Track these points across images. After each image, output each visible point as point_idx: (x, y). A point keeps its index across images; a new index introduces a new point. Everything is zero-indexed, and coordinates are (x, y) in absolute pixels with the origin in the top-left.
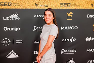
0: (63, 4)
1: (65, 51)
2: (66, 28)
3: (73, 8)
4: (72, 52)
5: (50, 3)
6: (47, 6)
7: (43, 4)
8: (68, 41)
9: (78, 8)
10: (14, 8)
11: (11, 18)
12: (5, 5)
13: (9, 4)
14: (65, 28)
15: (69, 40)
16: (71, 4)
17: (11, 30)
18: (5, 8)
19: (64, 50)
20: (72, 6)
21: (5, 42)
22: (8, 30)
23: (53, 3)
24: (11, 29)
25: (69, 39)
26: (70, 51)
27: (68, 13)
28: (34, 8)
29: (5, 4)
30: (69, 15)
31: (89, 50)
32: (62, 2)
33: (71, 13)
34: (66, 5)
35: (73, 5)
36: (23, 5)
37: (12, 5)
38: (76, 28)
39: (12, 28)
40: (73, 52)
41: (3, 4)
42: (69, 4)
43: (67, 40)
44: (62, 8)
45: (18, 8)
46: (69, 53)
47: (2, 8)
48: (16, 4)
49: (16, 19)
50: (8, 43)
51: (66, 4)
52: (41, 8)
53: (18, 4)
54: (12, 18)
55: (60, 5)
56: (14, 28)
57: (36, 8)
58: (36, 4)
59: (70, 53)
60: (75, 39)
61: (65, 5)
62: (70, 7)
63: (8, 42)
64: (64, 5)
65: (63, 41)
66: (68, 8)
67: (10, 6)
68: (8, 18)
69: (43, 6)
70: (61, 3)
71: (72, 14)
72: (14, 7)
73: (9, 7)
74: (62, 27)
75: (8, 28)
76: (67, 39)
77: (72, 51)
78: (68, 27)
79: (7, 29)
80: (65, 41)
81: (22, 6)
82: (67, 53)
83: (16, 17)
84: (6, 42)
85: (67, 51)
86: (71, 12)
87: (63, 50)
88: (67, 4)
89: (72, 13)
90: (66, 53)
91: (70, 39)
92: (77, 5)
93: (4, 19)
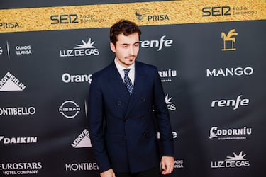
0: (210, 10)
1: (220, 132)
2: (221, 72)
3: (239, 18)
4: (240, 136)
5: (173, 9)
6: (167, 17)
7: (156, 14)
8: (228, 105)
9: (253, 19)
10: (83, 26)
11: (78, 53)
12: (62, 21)
13: (73, 18)
14: (219, 73)
15: (231, 103)
16: (232, 8)
17: (80, 81)
18: (62, 29)
19: (218, 129)
20: (234, 13)
21: (67, 109)
22: (72, 81)
23: (183, 9)
24: (80, 78)
25: (229, 101)
26: (235, 132)
27: (223, 34)
29: (62, 18)
30: (227, 38)
32: (207, 6)
33: (232, 33)
34: (219, 11)
35: (236, 11)
36: (107, 19)
37: (79, 20)
38: (248, 71)
39: (83, 76)
40: (243, 135)
41: (58, 18)
42: (227, 9)
43: (226, 104)
44: (207, 21)
45: (93, 27)
46: (232, 136)
47: (56, 29)
49: (90, 53)
50: (75, 112)
51: (218, 9)
52: (152, 23)
54: (80, 51)
55: (201, 13)
56: (86, 76)
57: (139, 24)
58: (137, 15)
59: (235, 136)
60: (248, 101)
61: (215, 13)
62: (228, 17)
63: (74, 109)
64: (213, 11)
65: (213, 105)
66: (223, 19)
67: (73, 22)
68: (72, 51)
69: (155, 17)
70: (203, 7)
71: (236, 34)
72: (83, 23)
73: (73, 26)
74: (208, 71)
75: (73, 77)
76: (225, 102)
77: (240, 131)
78: (227, 70)
79: (71, 78)
80: (219, 105)
81: (102, 20)
82: (227, 136)
83: (90, 49)
84: (71, 109)
85: (224, 132)
86: (234, 30)
87: (216, 128)
88: (220, 9)
89: (236, 32)
90: (222, 136)
91: (234, 101)
92: (249, 10)
93: (61, 56)
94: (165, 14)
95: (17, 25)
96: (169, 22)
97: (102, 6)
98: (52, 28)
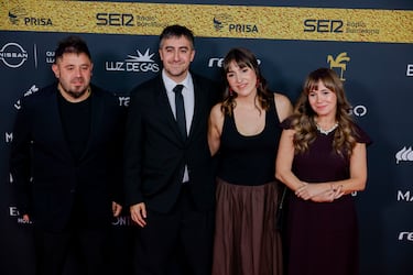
0: (315, 24)
3: (354, 37)
5: (265, 20)
6: (255, 29)
7: (241, 23)
9: (373, 41)
10: (140, 31)
12: (112, 22)
16: (345, 23)
18: (111, 32)
20: (348, 31)
23: (279, 19)
27: (330, 58)
28: (209, 35)
29: (113, 17)
31: (408, 193)
32: (312, 18)
33: (342, 57)
34: (327, 26)
35: (351, 28)
37: (135, 22)
38: (360, 111)
41: (107, 17)
44: (310, 39)
45: (153, 33)
47: (102, 32)
48: (149, 18)
49: (148, 68)
52: (235, 34)
53: (156, 20)
54: (133, 65)
55: (303, 27)
57: (216, 34)
58: (215, 21)
61: (322, 29)
62: (339, 35)
66: (332, 37)
67: (127, 24)
68: (122, 63)
70: (305, 18)
71: (348, 59)
72: (141, 28)
73: (126, 30)
83: (148, 63)
86: (345, 54)
88: (329, 24)
89: (347, 56)
92: (368, 27)
93: (108, 69)
94: (253, 24)
95: (49, 22)
96: (257, 36)
97: (168, 5)
98: (98, 30)
